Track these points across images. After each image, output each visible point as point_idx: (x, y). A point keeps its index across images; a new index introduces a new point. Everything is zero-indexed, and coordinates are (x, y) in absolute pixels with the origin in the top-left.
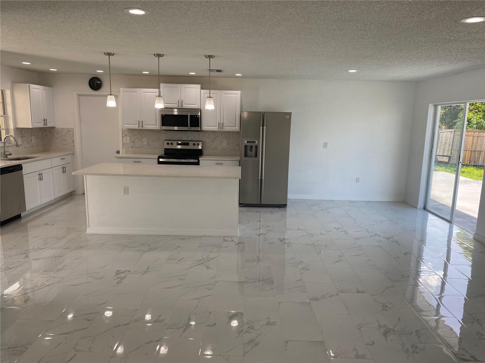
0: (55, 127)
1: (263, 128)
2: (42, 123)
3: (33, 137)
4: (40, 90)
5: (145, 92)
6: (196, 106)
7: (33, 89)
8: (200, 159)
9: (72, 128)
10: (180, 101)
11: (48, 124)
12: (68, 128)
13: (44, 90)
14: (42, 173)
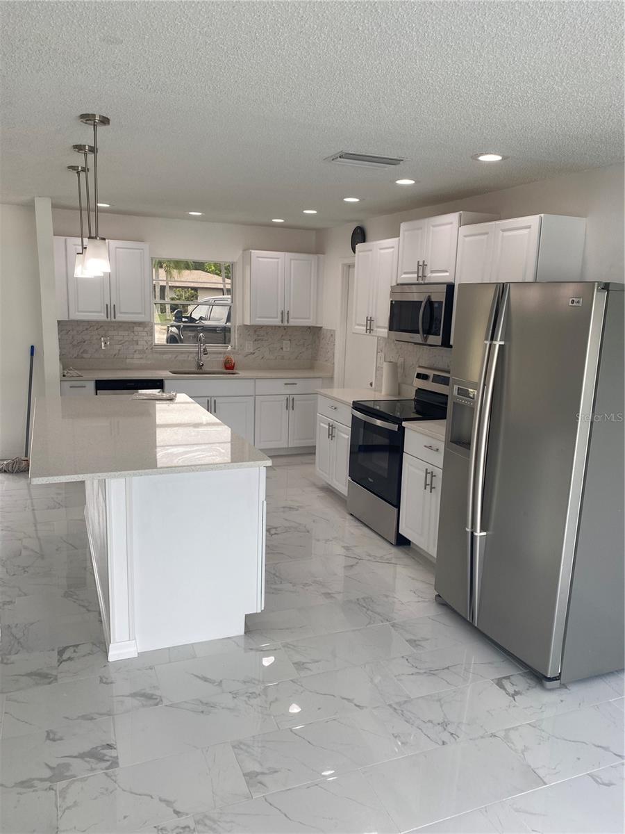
0: (321, 327)
1: (490, 345)
2: (279, 319)
3: (286, 343)
4: (279, 260)
5: (381, 249)
6: (448, 274)
7: (260, 259)
8: (404, 424)
9: (334, 331)
10: (421, 263)
11: (291, 320)
12: (331, 330)
13: (294, 260)
14: (215, 401)
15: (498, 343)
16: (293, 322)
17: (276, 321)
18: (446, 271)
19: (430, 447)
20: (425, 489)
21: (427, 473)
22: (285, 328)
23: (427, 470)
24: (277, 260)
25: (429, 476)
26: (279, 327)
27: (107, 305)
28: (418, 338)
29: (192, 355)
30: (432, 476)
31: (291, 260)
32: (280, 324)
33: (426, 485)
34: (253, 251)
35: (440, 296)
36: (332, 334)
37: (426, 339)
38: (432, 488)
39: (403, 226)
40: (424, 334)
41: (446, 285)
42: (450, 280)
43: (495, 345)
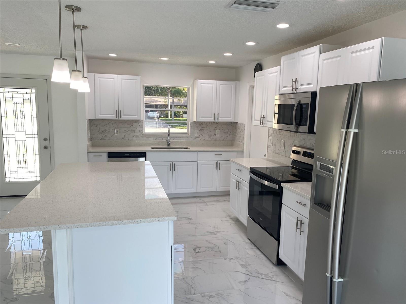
0: (237, 123)
1: (346, 132)
2: (213, 118)
3: (217, 132)
4: (214, 85)
5: (269, 74)
6: (312, 86)
7: (202, 85)
8: (282, 185)
9: (244, 124)
10: (294, 80)
11: (220, 118)
12: (243, 124)
13: (221, 84)
14: (175, 164)
15: (352, 131)
16: (221, 120)
17: (212, 119)
18: (311, 84)
19: (300, 203)
20: (297, 231)
21: (298, 221)
22: (217, 123)
23: (297, 218)
24: (212, 85)
25: (299, 222)
26: (214, 122)
27: (116, 111)
28: (292, 127)
29: (164, 139)
30: (301, 223)
31: (220, 84)
32: (213, 121)
33: (297, 229)
34: (198, 80)
35: (307, 100)
36: (243, 126)
37: (297, 128)
38: (301, 232)
39: (283, 58)
40: (296, 124)
41: (311, 93)
42: (314, 90)
43: (350, 132)
